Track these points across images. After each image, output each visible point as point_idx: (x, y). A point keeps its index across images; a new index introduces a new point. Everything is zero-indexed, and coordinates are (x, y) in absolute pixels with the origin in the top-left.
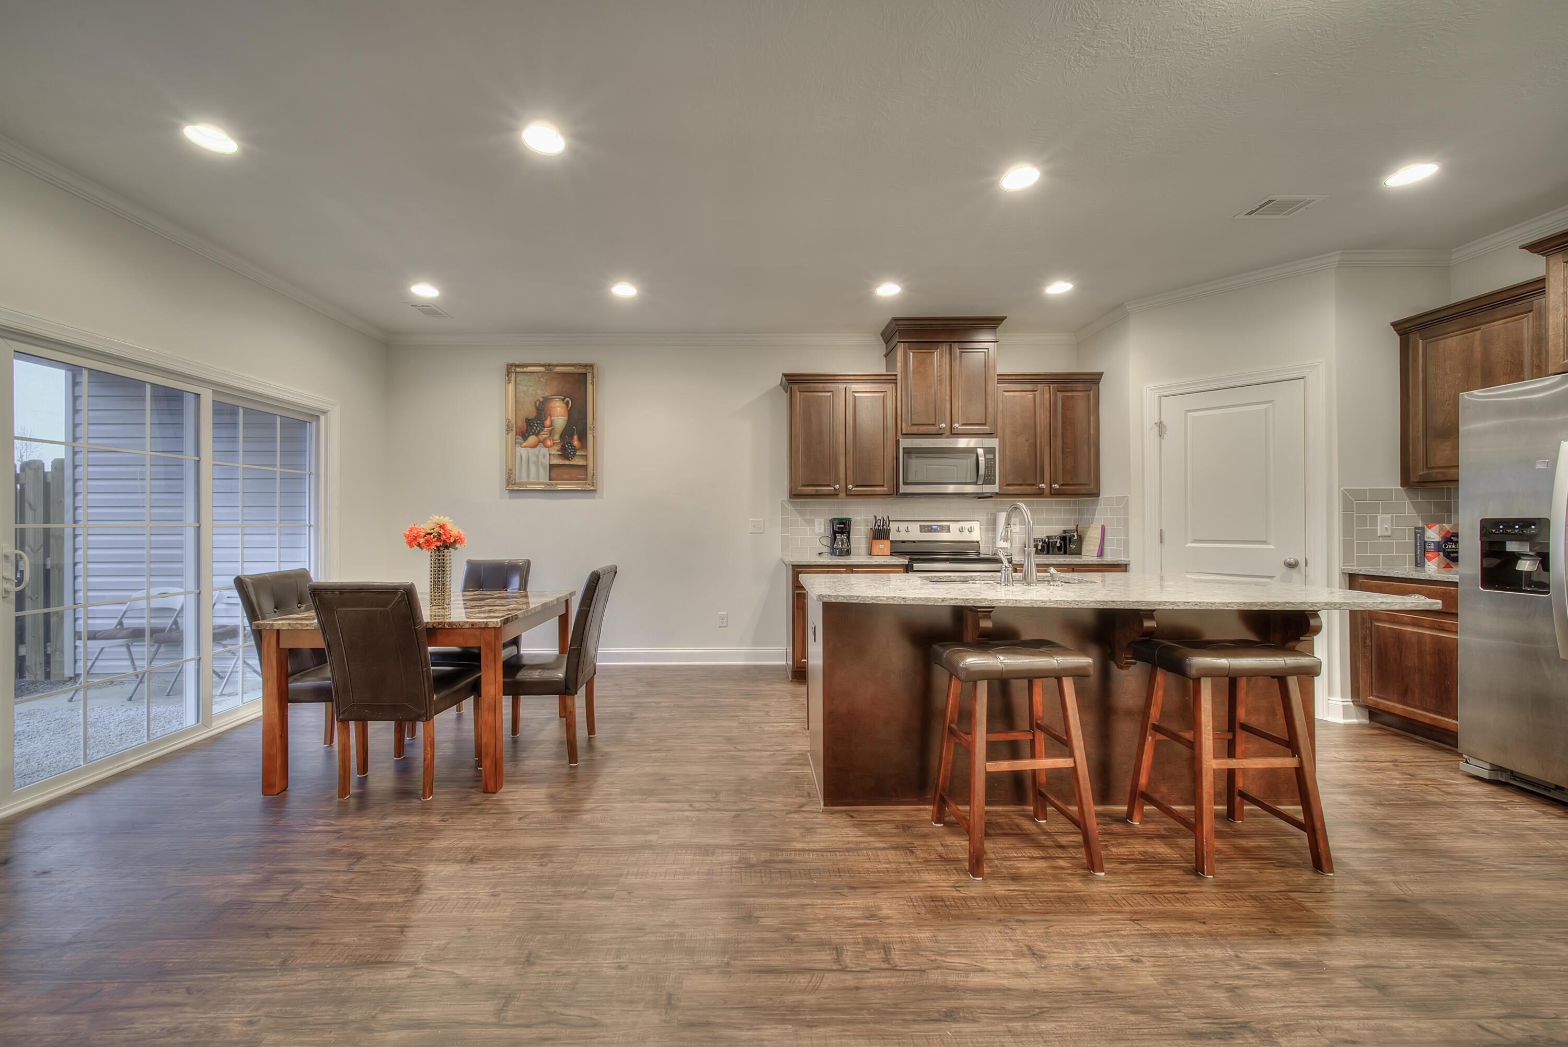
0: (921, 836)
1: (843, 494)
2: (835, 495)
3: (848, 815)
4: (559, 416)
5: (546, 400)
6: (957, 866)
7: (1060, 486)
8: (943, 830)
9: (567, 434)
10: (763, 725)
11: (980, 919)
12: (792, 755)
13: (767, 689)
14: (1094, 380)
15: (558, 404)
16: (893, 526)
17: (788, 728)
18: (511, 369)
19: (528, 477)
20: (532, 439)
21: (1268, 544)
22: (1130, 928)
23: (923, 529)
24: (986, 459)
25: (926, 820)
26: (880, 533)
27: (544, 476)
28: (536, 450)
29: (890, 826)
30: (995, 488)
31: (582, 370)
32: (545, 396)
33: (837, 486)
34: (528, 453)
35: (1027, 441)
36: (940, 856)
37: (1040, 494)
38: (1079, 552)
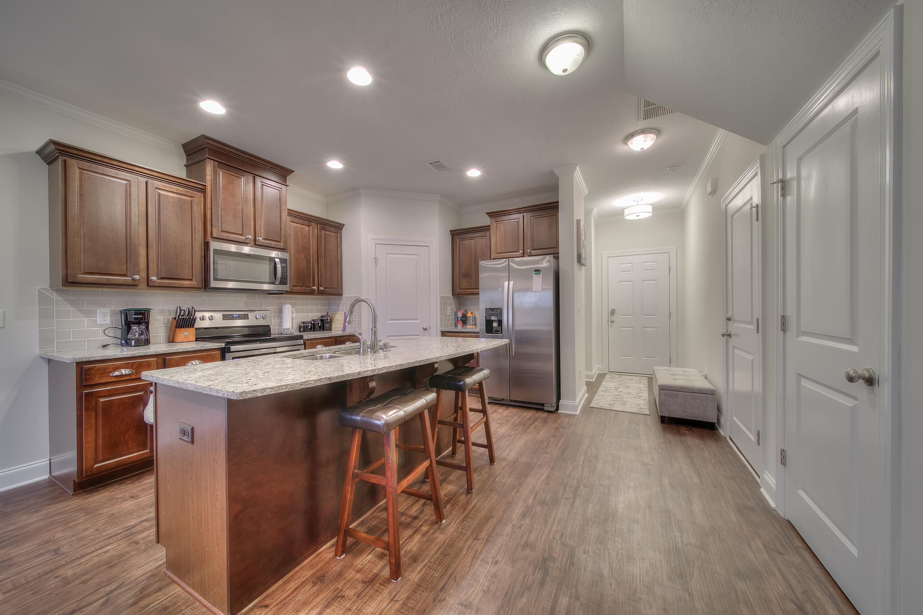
0: (338, 576)
1: (142, 285)
2: (134, 285)
3: (261, 607)
6: (380, 581)
7: (324, 288)
8: (348, 558)
10: (61, 572)
11: (424, 611)
12: (137, 584)
13: (34, 519)
14: (339, 227)
16: (198, 315)
17: (108, 555)
21: (418, 320)
22: (479, 545)
23: (225, 317)
24: (281, 267)
25: (330, 559)
26: (183, 322)
29: (308, 587)
30: (286, 288)
33: (137, 277)
35: (305, 258)
36: (363, 582)
37: (312, 293)
38: (330, 329)
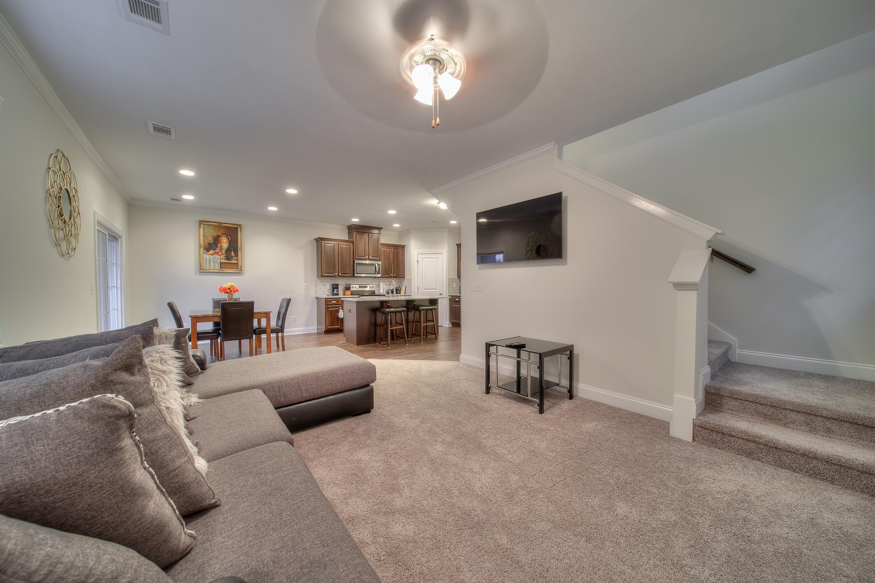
1: (338, 276)
2: (335, 276)
4: (225, 243)
5: (218, 236)
7: (397, 275)
9: (228, 250)
14: (403, 247)
15: (224, 239)
16: (351, 286)
18: (201, 222)
19: (210, 266)
20: (211, 252)
21: (437, 290)
23: (360, 287)
24: (378, 267)
26: (348, 288)
27: (218, 266)
28: (214, 256)
30: (379, 275)
31: (236, 226)
32: (218, 234)
33: (336, 274)
34: (210, 257)
35: (388, 262)
37: (391, 277)
38: (400, 293)
